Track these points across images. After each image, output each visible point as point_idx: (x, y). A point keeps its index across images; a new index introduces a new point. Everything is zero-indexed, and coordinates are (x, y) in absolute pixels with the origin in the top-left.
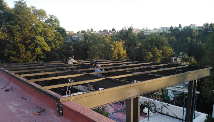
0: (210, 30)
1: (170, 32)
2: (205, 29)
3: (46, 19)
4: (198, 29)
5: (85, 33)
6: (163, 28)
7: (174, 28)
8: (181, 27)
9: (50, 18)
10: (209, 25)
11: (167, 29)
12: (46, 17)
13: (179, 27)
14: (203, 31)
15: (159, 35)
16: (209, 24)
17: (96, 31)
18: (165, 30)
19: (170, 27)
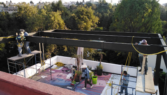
0: (103, 4)
1: (77, 5)
2: (100, 4)
4: (95, 4)
5: (4, 5)
6: (72, 2)
7: (79, 3)
8: (84, 2)
10: (102, 1)
11: (74, 3)
13: (83, 2)
14: (99, 5)
15: (69, 8)
17: (15, 3)
18: (73, 4)
19: (76, 2)
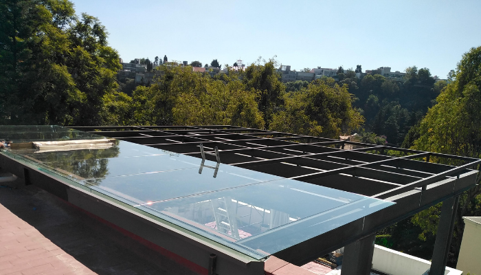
1: (338, 80)
2: (410, 80)
3: (74, 23)
5: (150, 67)
7: (345, 72)
8: (360, 71)
9: (83, 22)
10: (417, 73)
12: (74, 19)
13: (356, 71)
16: (418, 69)
19: (338, 68)
